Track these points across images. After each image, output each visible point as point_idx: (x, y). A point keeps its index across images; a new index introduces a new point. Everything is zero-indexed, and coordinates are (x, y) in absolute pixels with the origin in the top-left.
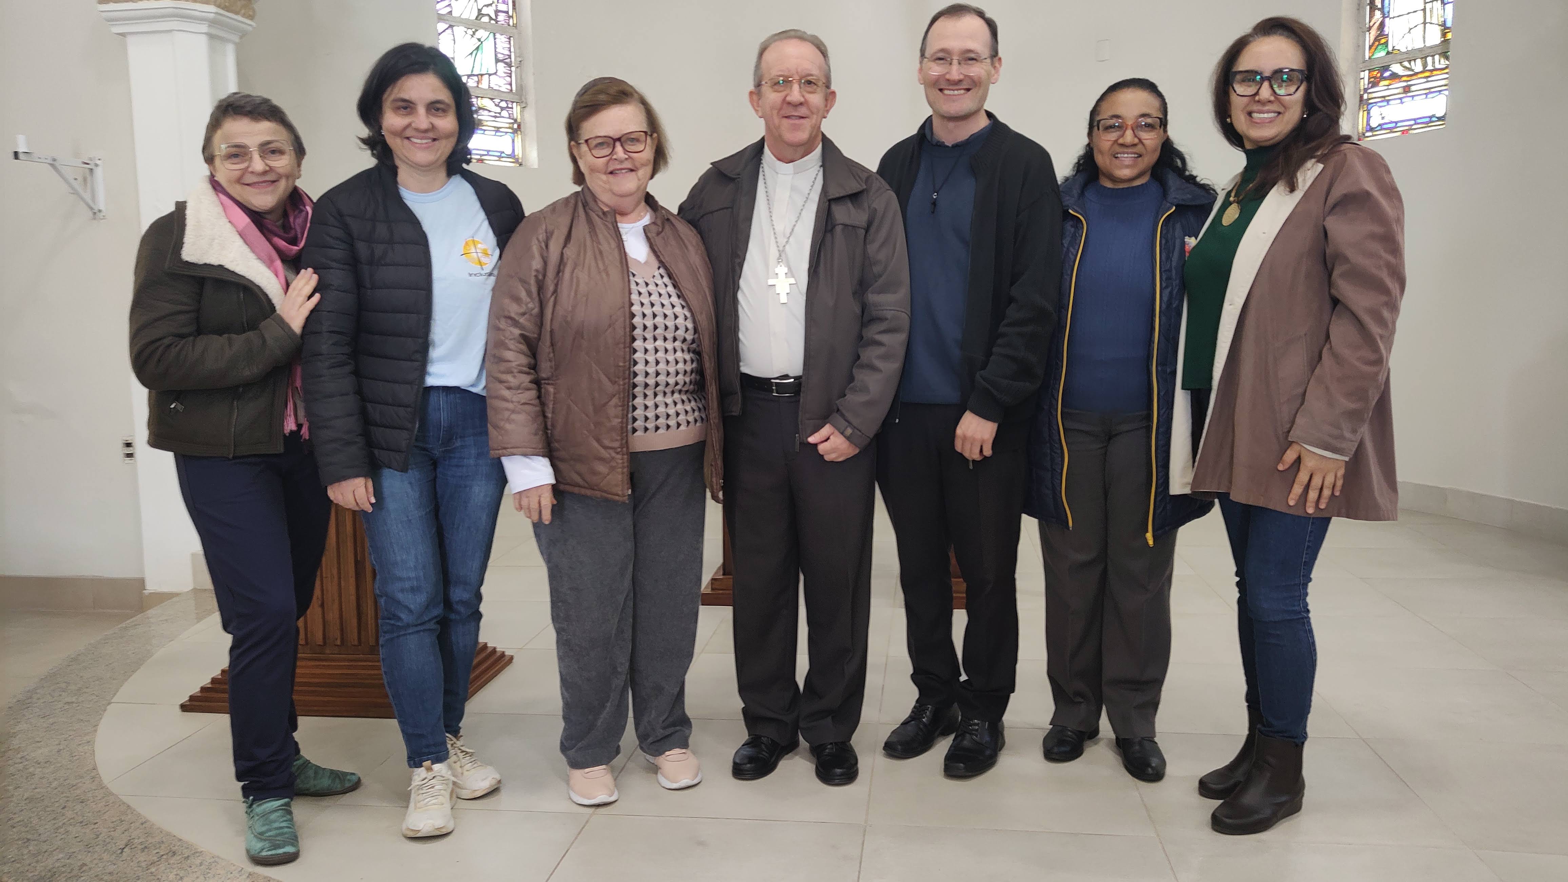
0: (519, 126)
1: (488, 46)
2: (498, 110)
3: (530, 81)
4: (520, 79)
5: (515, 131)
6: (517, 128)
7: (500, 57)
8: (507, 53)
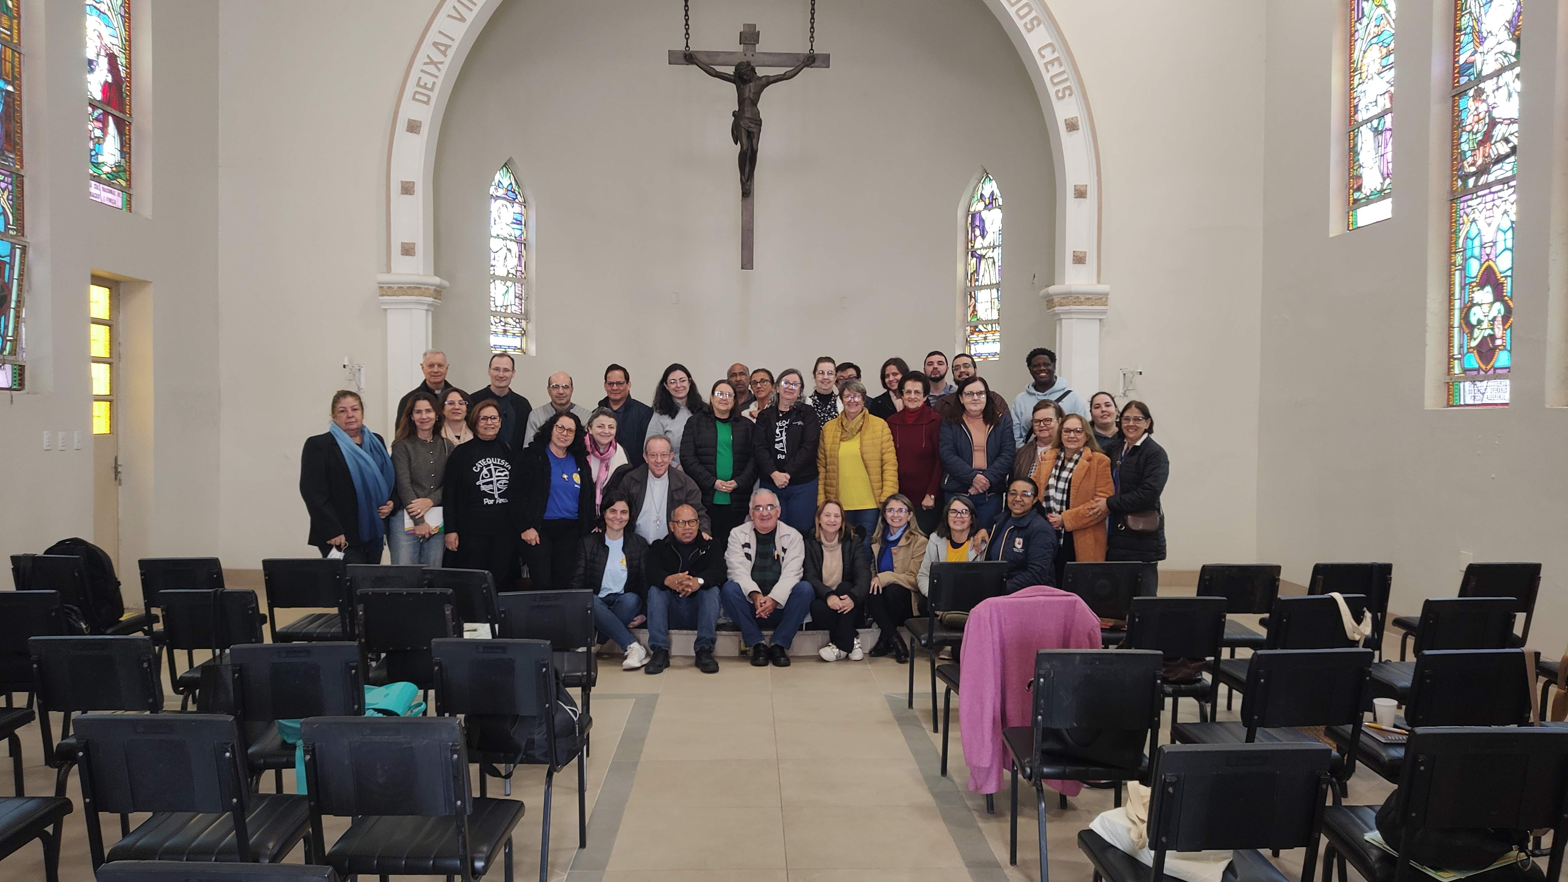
0: (525, 331)
1: (512, 290)
2: (515, 324)
3: (533, 309)
4: (526, 306)
5: (523, 335)
6: (524, 333)
7: (517, 295)
8: (520, 292)
